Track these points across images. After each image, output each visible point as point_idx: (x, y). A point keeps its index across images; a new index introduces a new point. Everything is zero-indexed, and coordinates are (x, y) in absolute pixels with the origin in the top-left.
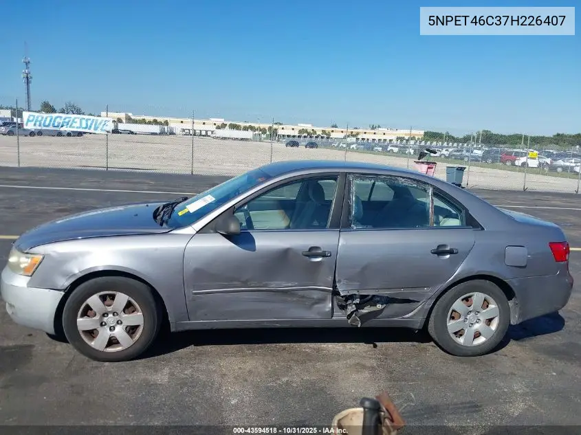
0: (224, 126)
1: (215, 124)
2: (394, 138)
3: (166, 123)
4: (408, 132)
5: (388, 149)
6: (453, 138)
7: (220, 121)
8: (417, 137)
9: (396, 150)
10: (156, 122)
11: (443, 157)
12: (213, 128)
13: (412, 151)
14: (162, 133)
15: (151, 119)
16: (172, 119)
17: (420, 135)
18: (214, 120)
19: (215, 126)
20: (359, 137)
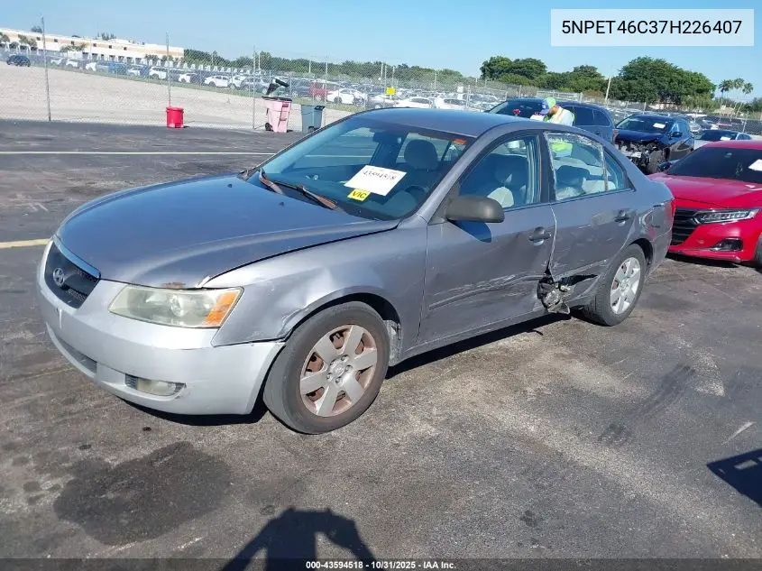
2: (142, 55)
4: (164, 48)
5: (151, 74)
6: (222, 60)
8: (174, 57)
9: (163, 75)
11: (233, 87)
13: (188, 79)
17: (180, 54)
20: (86, 50)
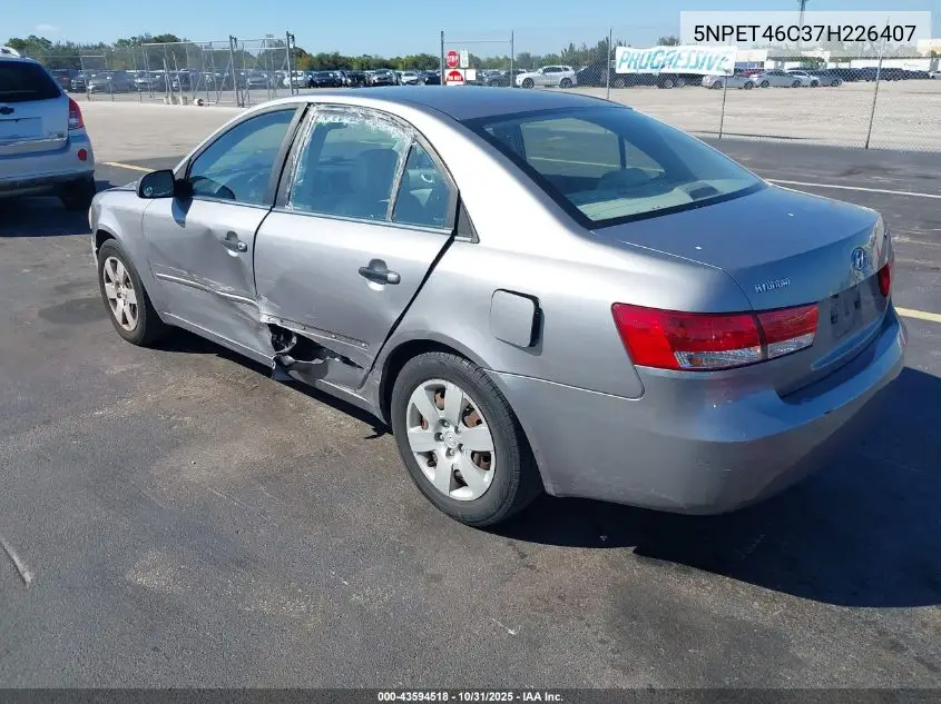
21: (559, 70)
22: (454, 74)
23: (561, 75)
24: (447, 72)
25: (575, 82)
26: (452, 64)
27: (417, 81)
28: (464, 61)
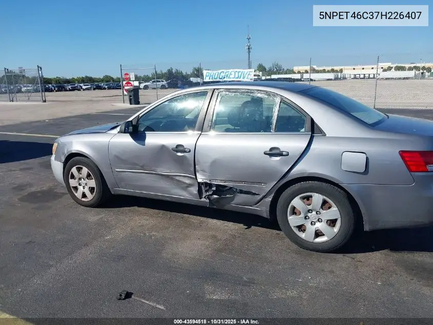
0: (390, 69)
1: (382, 68)
3: (341, 71)
7: (386, 65)
10: (333, 71)
12: (380, 71)
14: (336, 79)
15: (330, 68)
16: (346, 67)
18: (381, 65)
19: (382, 70)
21: (159, 82)
22: (128, 83)
23: (161, 83)
24: (124, 83)
25: (167, 86)
26: (127, 79)
27: (90, 88)
28: (132, 77)
